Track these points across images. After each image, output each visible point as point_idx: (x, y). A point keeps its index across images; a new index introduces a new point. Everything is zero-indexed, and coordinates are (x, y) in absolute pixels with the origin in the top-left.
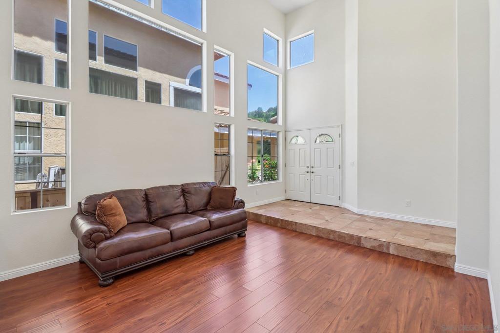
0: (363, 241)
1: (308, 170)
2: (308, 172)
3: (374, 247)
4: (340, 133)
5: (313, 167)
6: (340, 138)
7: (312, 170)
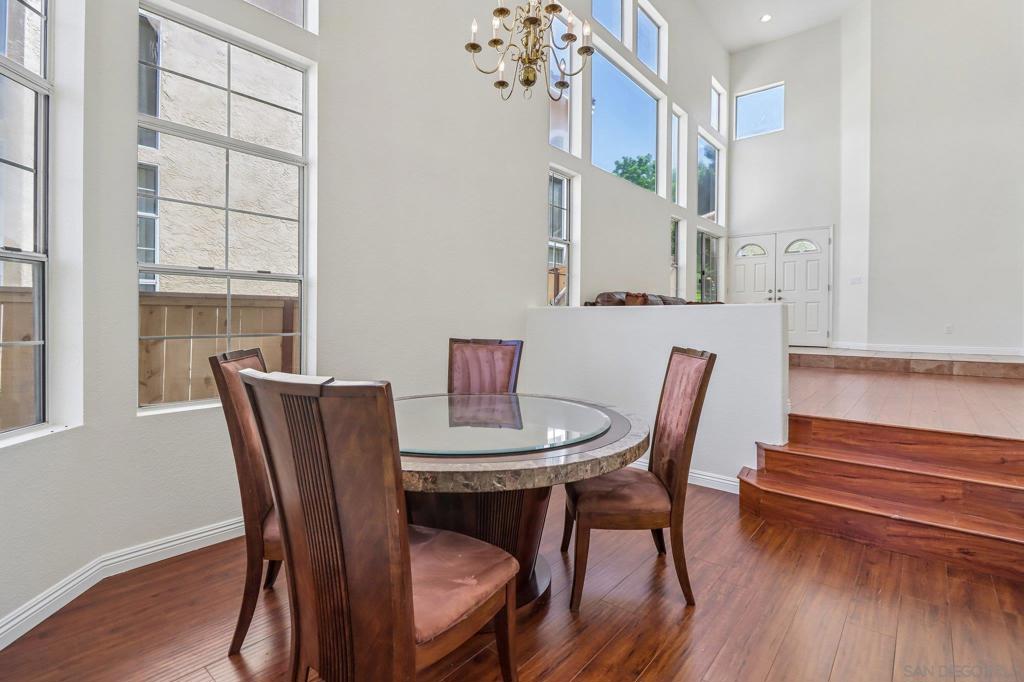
0: (913, 365)
1: (772, 295)
2: (770, 299)
3: (930, 369)
4: (831, 236)
5: (779, 291)
6: (831, 245)
7: (778, 295)
